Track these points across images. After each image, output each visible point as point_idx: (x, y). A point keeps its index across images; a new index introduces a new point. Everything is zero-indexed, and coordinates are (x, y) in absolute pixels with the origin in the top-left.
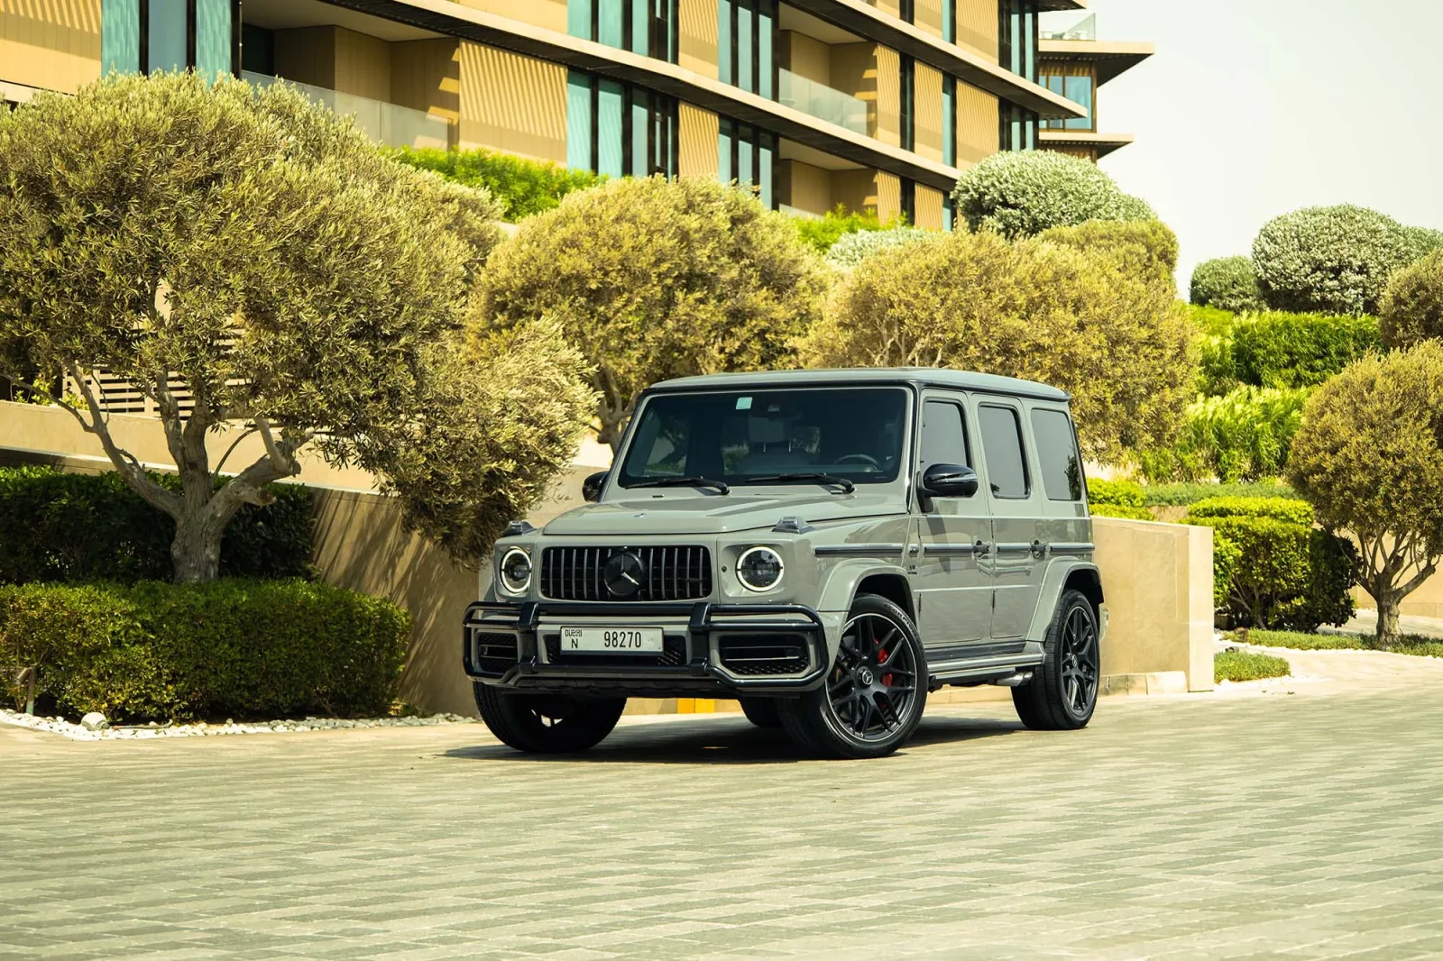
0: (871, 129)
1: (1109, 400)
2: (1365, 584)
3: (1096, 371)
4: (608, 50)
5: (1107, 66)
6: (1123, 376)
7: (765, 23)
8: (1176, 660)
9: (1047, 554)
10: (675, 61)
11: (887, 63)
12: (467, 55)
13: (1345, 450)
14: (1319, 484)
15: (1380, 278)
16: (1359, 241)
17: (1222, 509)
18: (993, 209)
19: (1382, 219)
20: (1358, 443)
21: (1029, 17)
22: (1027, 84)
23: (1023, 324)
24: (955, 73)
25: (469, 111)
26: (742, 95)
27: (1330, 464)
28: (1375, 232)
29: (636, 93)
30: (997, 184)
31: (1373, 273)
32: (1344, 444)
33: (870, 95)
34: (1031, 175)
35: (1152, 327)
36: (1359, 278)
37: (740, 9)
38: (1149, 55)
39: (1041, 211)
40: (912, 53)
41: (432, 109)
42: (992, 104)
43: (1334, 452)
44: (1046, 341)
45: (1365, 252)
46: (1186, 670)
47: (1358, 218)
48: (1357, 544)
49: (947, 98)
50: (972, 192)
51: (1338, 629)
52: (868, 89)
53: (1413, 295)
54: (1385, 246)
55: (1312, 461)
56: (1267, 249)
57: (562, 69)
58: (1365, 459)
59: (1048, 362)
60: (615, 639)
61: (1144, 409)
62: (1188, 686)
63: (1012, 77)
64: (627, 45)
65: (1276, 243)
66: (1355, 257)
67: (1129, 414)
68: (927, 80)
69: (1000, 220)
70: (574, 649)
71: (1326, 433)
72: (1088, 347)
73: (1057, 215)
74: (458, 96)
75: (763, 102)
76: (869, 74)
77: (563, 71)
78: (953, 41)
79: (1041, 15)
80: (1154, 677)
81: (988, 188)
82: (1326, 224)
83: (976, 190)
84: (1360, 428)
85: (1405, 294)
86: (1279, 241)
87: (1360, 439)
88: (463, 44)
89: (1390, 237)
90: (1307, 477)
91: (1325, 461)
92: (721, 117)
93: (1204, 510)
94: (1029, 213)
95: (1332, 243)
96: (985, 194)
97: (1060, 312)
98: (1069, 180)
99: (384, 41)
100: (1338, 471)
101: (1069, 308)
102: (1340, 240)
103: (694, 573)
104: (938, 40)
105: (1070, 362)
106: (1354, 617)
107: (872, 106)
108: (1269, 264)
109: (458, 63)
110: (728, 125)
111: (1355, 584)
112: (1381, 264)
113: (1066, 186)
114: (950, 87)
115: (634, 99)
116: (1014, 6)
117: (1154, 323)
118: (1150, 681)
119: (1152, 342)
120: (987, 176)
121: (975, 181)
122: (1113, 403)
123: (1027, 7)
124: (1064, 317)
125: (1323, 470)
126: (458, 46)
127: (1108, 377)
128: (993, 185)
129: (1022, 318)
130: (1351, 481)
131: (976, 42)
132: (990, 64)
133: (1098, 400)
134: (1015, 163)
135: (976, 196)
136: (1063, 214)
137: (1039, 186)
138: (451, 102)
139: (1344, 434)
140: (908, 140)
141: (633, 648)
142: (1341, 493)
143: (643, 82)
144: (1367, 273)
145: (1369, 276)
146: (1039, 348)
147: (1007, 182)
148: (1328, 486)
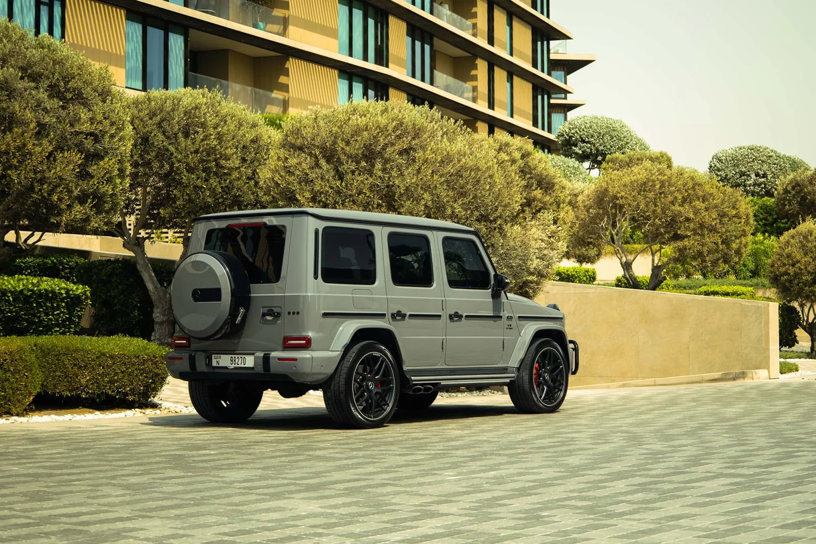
0: (474, 100)
1: (720, 243)
2: (804, 328)
3: (713, 230)
4: (357, 61)
5: (571, 66)
6: (725, 232)
7: (427, 47)
8: (764, 364)
10: (387, 66)
11: (482, 66)
12: (293, 64)
13: (799, 264)
14: (786, 280)
15: (772, 180)
16: (763, 162)
17: (714, 291)
18: (577, 144)
19: (772, 151)
20: (805, 261)
21: (545, 43)
22: (545, 76)
23: (681, 209)
24: (513, 71)
25: (294, 92)
26: (417, 82)
27: (791, 271)
28: (770, 157)
29: (370, 83)
30: (578, 132)
31: (769, 177)
32: (798, 262)
33: (474, 83)
34: (596, 128)
35: (737, 209)
36: (763, 180)
37: (416, 41)
38: (594, 61)
39: (600, 145)
40: (494, 61)
41: (275, 91)
42: (529, 86)
43: (793, 265)
44: (691, 216)
45: (765, 167)
46: (768, 369)
47: (761, 150)
48: (799, 309)
49: (508, 85)
50: (566, 136)
51: (790, 349)
52: (472, 80)
53: (793, 188)
54: (775, 164)
55: (782, 270)
56: (718, 165)
57: (336, 71)
58: (809, 269)
59: (692, 226)
61: (734, 246)
62: (769, 376)
63: (538, 72)
64: (365, 58)
65: (722, 162)
66: (760, 169)
67: (728, 249)
68: (500, 75)
69: (580, 149)
71: (789, 256)
72: (710, 218)
73: (608, 147)
74: (288, 85)
75: (426, 86)
76: (473, 72)
77: (336, 72)
78: (511, 54)
79: (551, 42)
80: (756, 372)
81: (574, 134)
82: (746, 153)
83: (567, 135)
84: (806, 254)
85: (789, 188)
86: (724, 162)
87: (806, 259)
88: (291, 59)
89: (777, 159)
90: (780, 277)
91: (789, 270)
92: (408, 94)
93: (705, 292)
94: (594, 146)
95: (750, 162)
96: (572, 137)
97: (697, 202)
98: (614, 130)
99: (250, 57)
100: (796, 274)
101: (701, 200)
102: (753, 161)
104: (505, 55)
105: (702, 226)
106: (798, 343)
107: (475, 89)
108: (719, 173)
109: (288, 69)
110: (410, 98)
111: (798, 328)
112: (772, 172)
113: (613, 134)
114: (510, 79)
115: (369, 87)
116: (539, 38)
117: (738, 207)
118: (754, 373)
119: (737, 216)
120: (573, 128)
121: (567, 130)
122: (721, 244)
123: (545, 38)
124: (699, 204)
125: (789, 274)
126: (288, 60)
127: (719, 232)
128: (576, 132)
129: (679, 206)
130: (802, 279)
131: (522, 56)
132: (528, 67)
133: (715, 243)
134: (588, 122)
135: (568, 138)
136: (612, 147)
137: (600, 133)
138: (285, 88)
139: (798, 257)
140: (491, 106)
142: (798, 285)
143: (373, 77)
144: (766, 177)
145: (767, 179)
146: (688, 220)
147: (583, 130)
148: (790, 281)
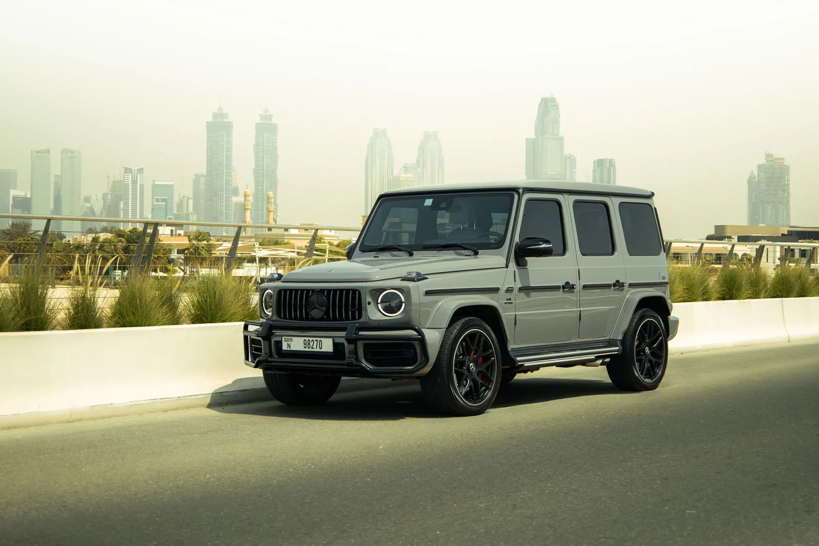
9: (626, 288)
60: (309, 344)
70: (289, 349)
103: (353, 305)
141: (318, 350)
